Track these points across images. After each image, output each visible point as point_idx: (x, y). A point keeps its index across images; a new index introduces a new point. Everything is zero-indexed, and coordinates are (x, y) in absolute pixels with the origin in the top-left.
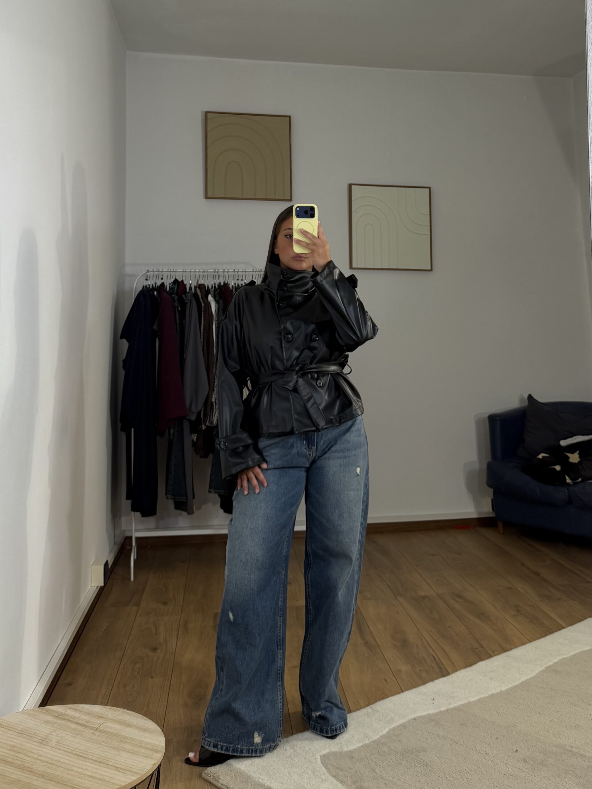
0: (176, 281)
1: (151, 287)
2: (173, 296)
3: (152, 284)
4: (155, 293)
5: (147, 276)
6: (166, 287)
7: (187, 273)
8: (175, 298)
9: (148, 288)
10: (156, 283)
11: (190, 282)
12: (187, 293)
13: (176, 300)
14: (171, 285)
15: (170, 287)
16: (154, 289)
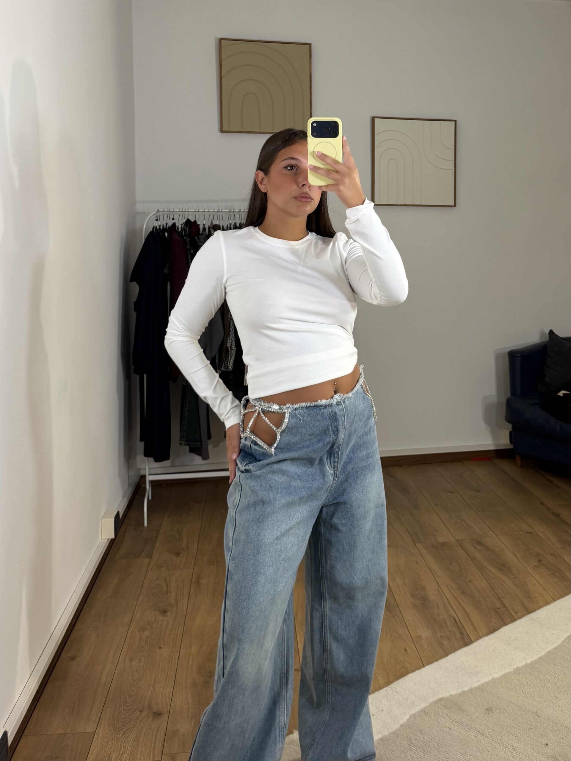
0: (188, 221)
1: (161, 227)
2: (185, 238)
3: (163, 225)
4: (166, 234)
5: (157, 216)
6: (178, 228)
7: (200, 213)
8: (186, 240)
9: (158, 230)
10: (167, 224)
11: (203, 222)
12: (200, 234)
13: (188, 241)
14: (183, 226)
15: (182, 228)
16: (164, 230)
